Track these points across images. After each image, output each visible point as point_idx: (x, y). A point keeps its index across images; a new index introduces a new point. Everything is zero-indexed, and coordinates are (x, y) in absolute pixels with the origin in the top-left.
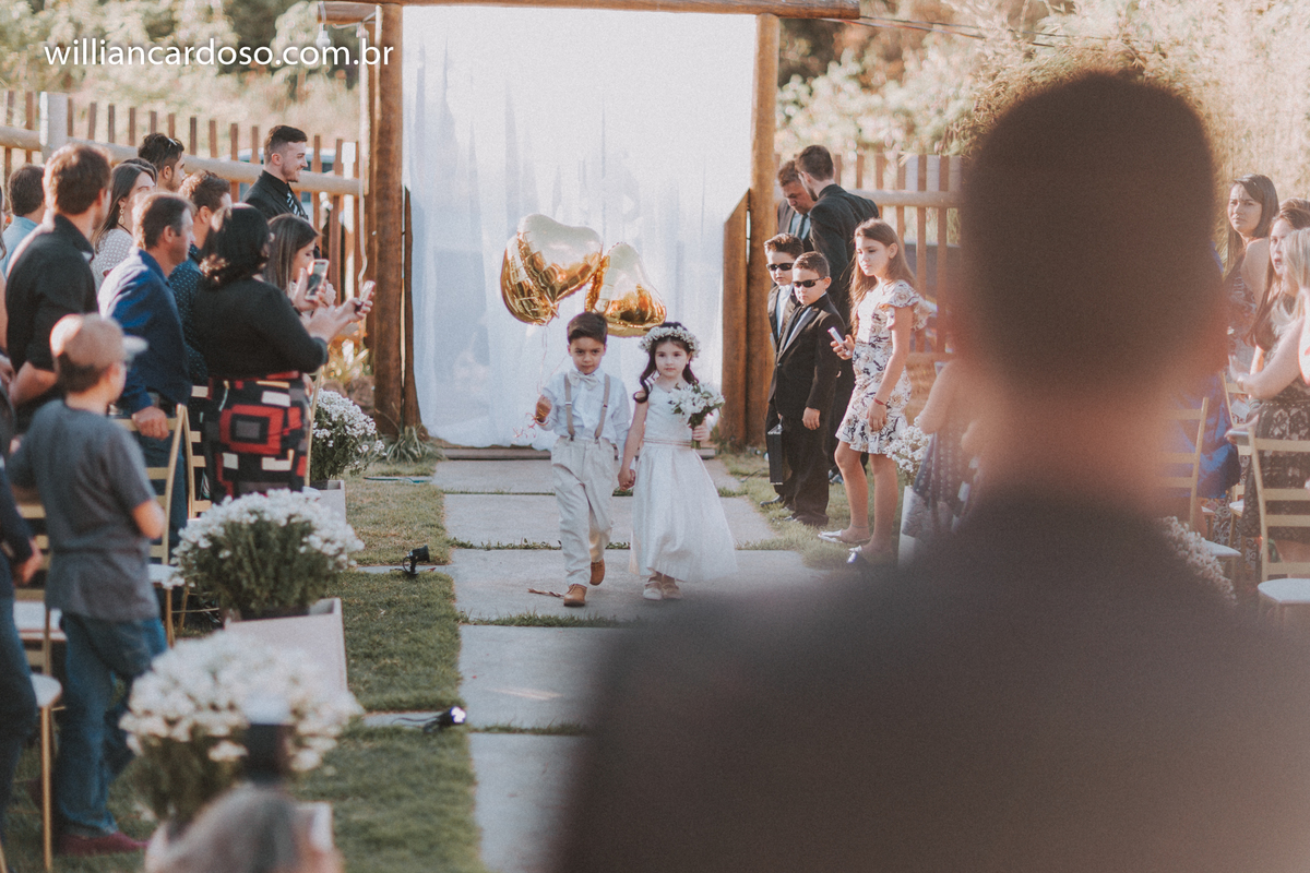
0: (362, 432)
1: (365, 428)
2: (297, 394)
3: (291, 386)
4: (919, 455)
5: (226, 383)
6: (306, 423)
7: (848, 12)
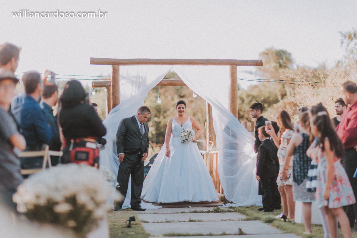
3: (96, 141)
5: (72, 140)
7: (259, 64)
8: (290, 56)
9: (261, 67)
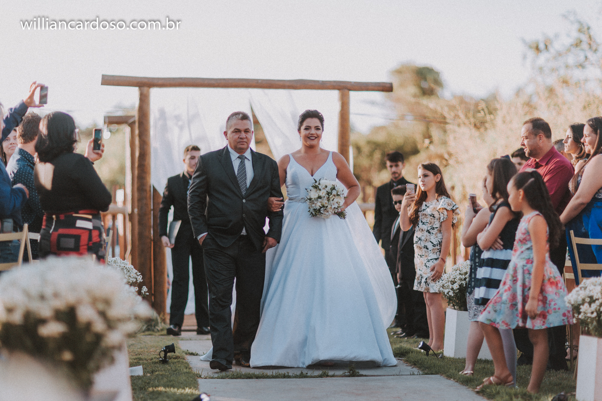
0: (135, 280)
1: (136, 279)
2: (97, 222)
3: (93, 218)
4: (456, 286)
5: (54, 216)
6: (102, 239)
7: (387, 88)
8: (439, 75)
9: (391, 93)
